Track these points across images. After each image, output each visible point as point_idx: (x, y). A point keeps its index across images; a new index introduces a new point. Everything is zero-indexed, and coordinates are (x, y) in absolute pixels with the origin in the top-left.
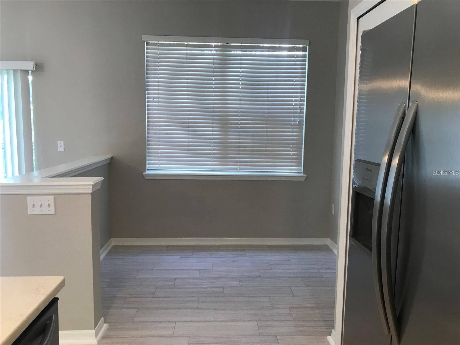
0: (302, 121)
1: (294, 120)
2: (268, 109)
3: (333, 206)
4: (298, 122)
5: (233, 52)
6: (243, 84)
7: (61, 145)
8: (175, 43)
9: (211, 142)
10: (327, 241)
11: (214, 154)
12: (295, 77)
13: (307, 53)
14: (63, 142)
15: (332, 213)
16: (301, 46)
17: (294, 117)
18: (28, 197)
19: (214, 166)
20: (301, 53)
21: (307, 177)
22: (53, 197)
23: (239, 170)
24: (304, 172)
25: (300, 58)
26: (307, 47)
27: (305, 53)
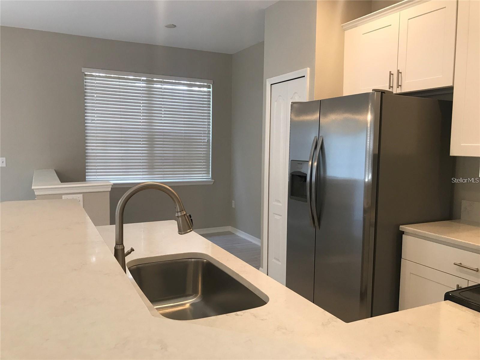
0: (209, 140)
1: (204, 139)
2: (184, 130)
3: (233, 201)
4: (206, 141)
5: (155, 86)
6: (165, 111)
7: (3, 161)
8: (107, 75)
9: (140, 156)
10: (229, 229)
11: (143, 166)
12: (203, 107)
13: (211, 90)
14: (5, 158)
15: (233, 207)
16: (206, 84)
17: (204, 136)
18: (63, 196)
19: (143, 176)
20: (205, 89)
21: (214, 182)
22: (82, 195)
23: (164, 178)
24: (212, 178)
25: (207, 93)
26: (211, 85)
27: (209, 90)
